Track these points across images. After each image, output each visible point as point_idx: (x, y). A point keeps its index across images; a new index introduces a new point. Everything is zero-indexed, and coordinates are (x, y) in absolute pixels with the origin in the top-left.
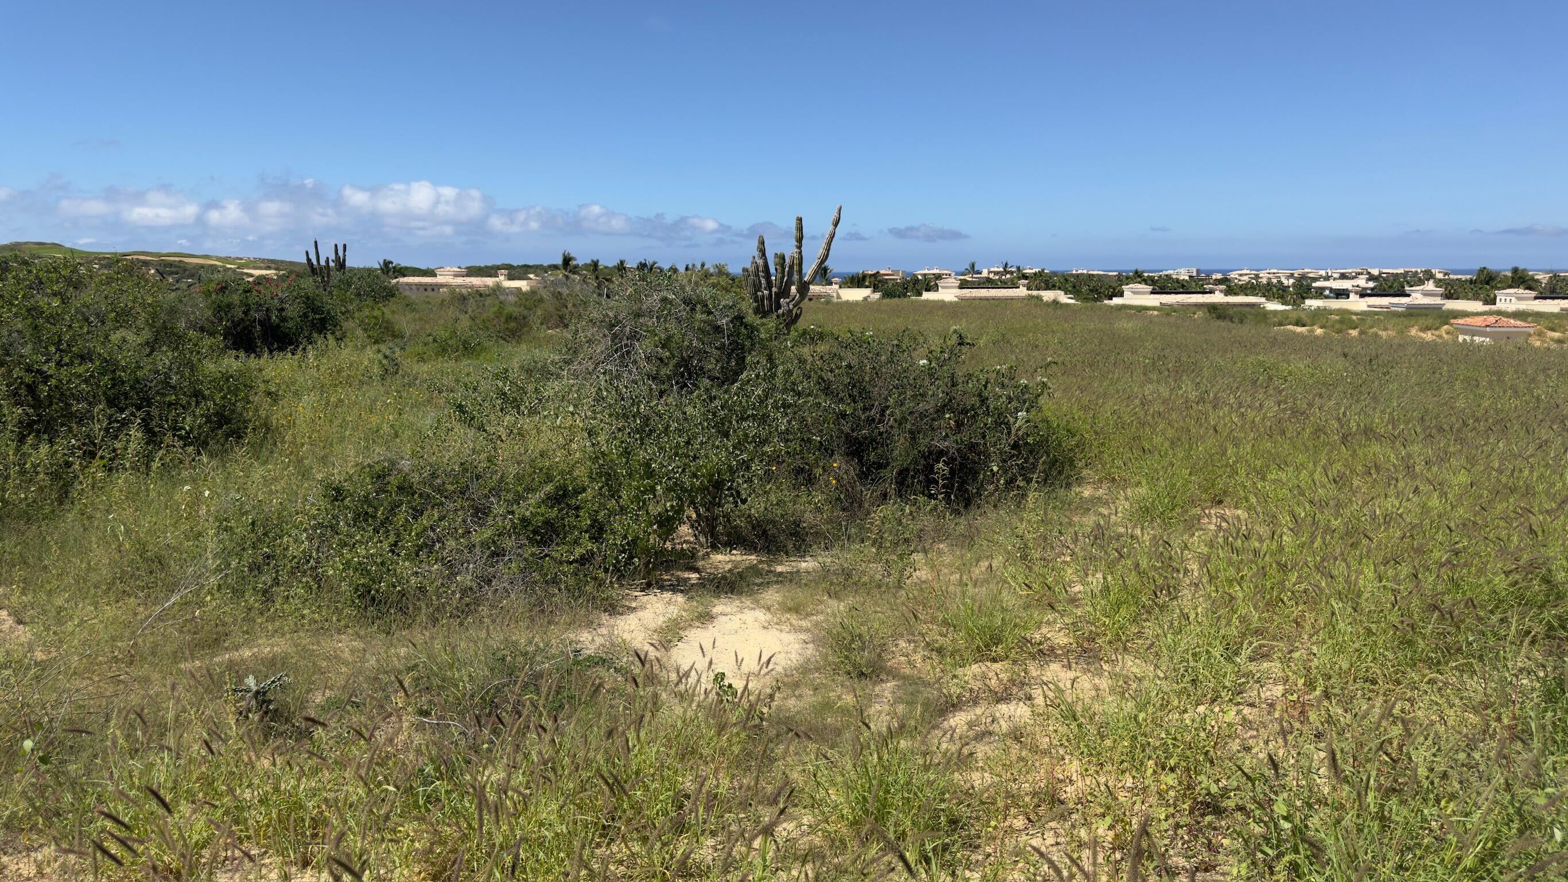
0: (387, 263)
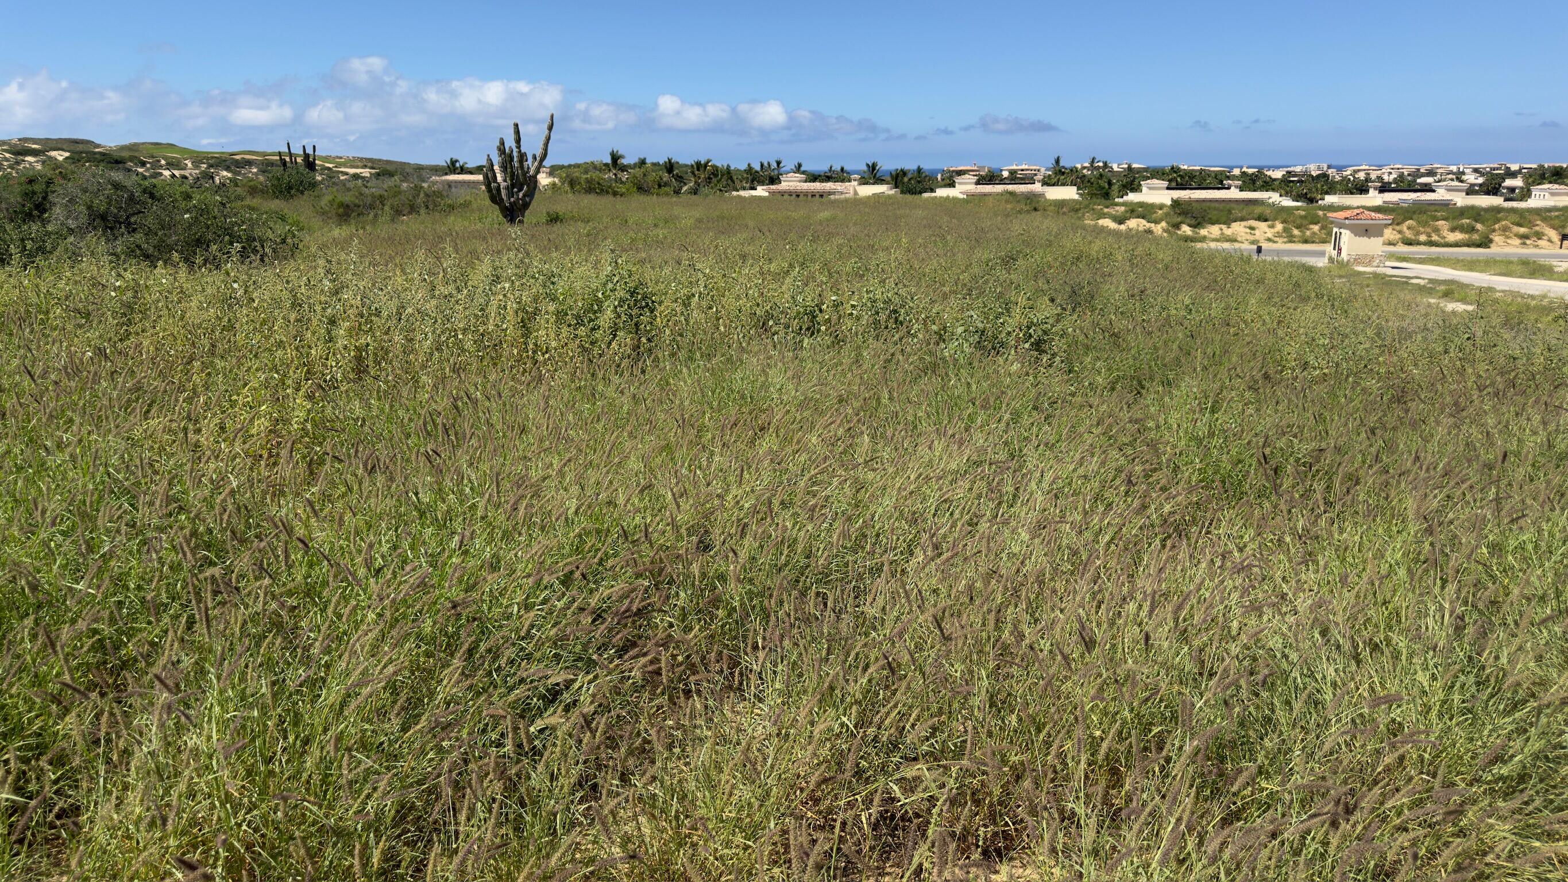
0: (453, 162)
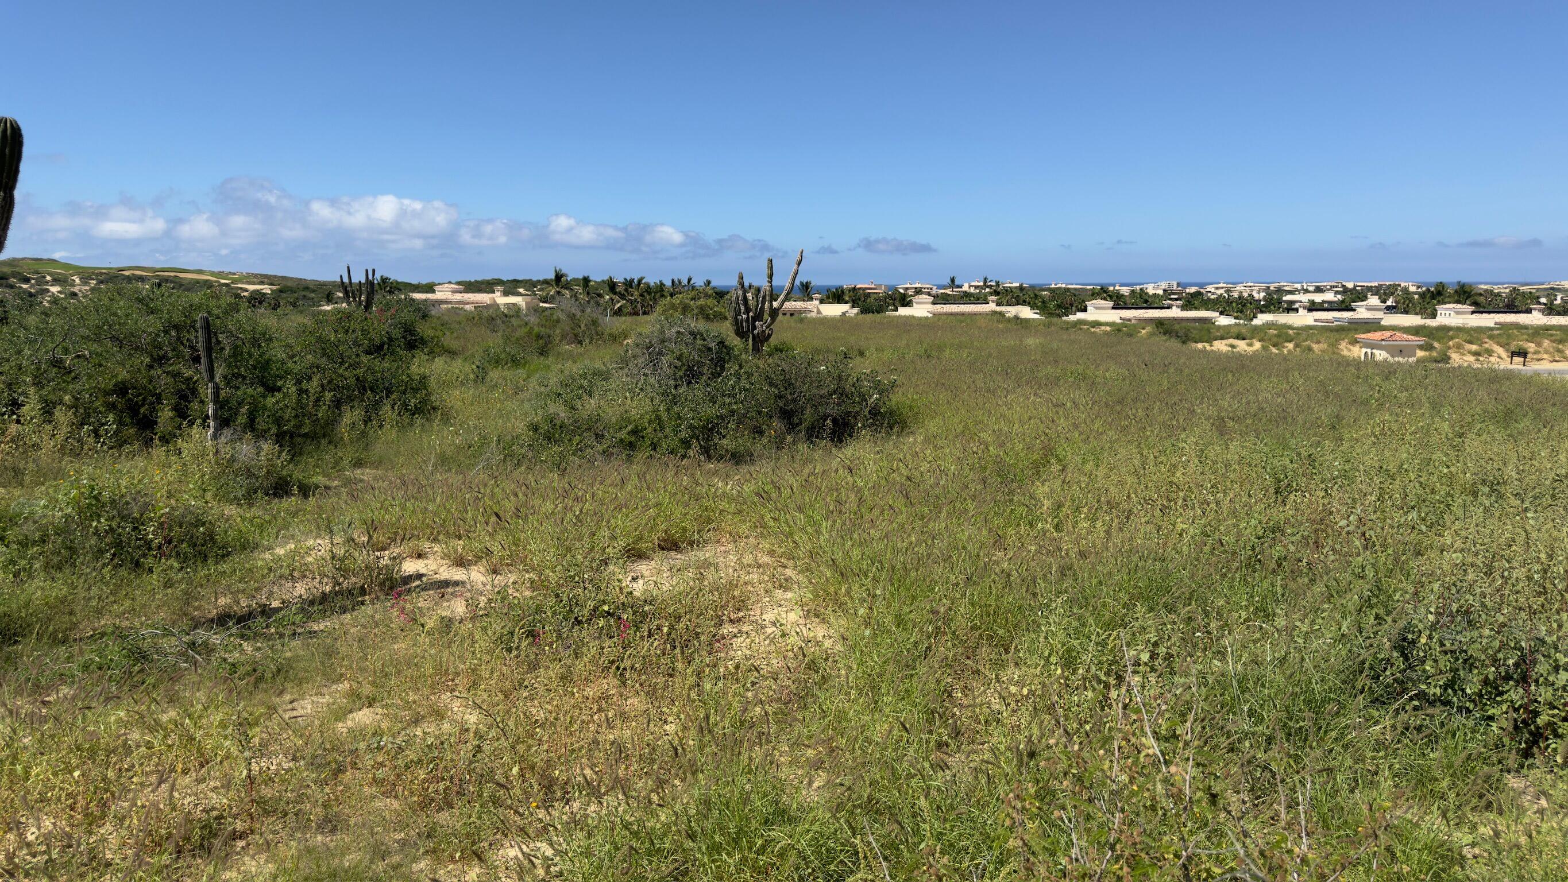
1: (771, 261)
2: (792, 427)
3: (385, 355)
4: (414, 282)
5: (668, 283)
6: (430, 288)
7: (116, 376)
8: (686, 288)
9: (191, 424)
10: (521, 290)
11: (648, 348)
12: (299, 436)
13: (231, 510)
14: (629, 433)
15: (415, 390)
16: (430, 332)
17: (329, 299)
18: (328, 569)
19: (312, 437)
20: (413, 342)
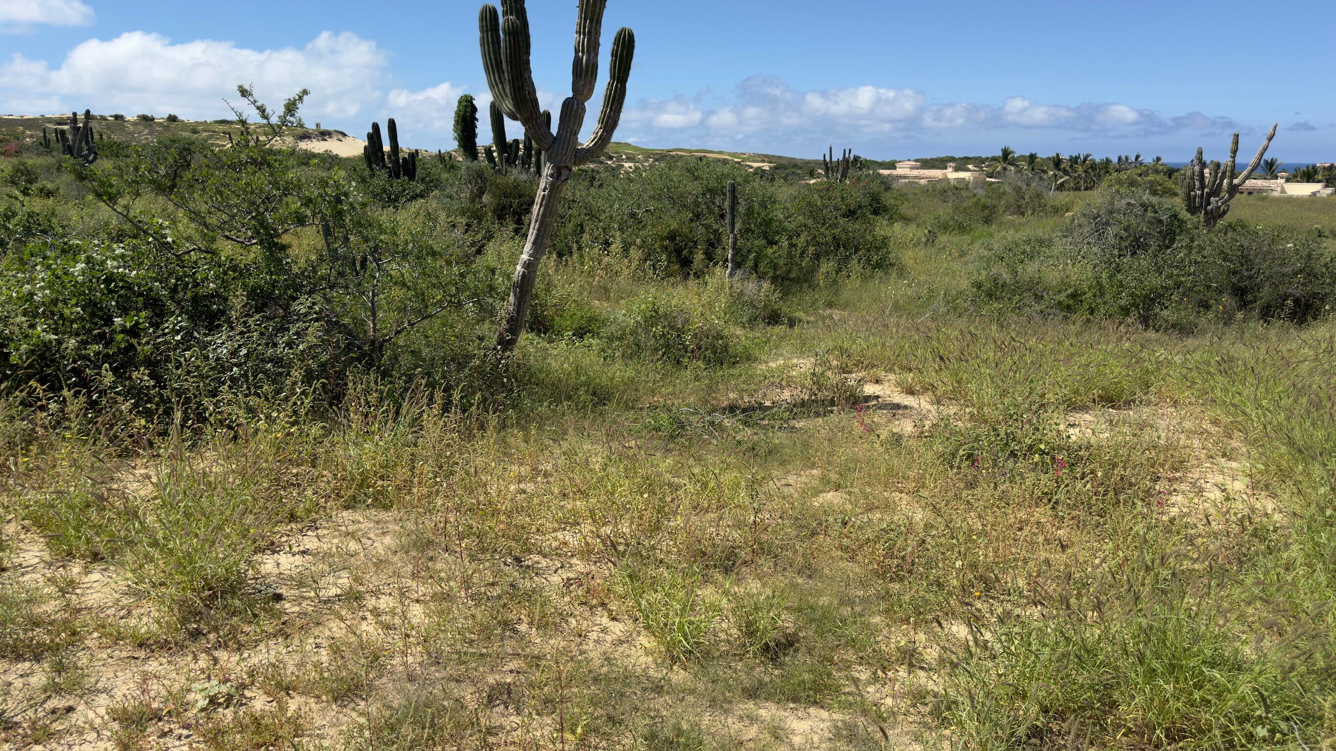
1: (1237, 136)
2: (1244, 305)
3: (857, 218)
4: (880, 160)
5: (1115, 160)
6: (892, 165)
7: (669, 226)
8: (1133, 165)
9: (716, 264)
10: (970, 167)
11: (1095, 218)
12: (788, 279)
13: (739, 332)
14: (1067, 297)
15: (878, 249)
16: (892, 202)
17: (812, 174)
18: (808, 382)
19: (797, 281)
20: (878, 208)
